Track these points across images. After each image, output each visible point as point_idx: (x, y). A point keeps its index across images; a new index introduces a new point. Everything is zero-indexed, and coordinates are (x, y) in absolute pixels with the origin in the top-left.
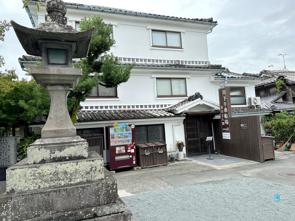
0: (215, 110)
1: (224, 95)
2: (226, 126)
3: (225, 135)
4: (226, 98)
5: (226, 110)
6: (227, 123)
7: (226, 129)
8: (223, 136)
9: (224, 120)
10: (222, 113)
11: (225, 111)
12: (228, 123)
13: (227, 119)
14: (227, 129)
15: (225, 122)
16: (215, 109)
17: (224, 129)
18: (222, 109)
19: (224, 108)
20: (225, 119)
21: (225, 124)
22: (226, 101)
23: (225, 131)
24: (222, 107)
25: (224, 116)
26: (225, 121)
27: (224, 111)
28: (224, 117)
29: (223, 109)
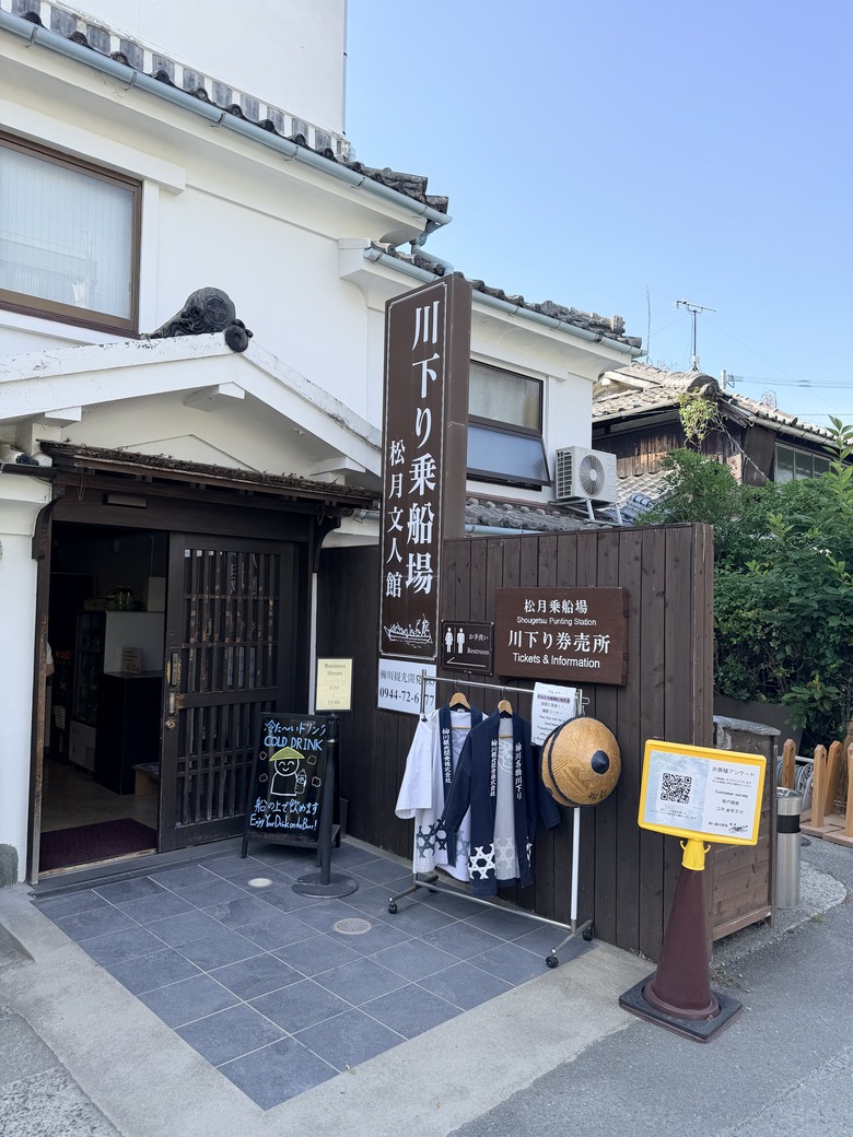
0: (349, 474)
1: (425, 350)
2: (412, 606)
3: (396, 677)
4: (434, 376)
5: (423, 473)
6: (424, 583)
7: (408, 634)
8: (383, 683)
9: (406, 560)
10: (394, 501)
11: (420, 482)
12: (434, 582)
13: (423, 548)
14: (420, 633)
15: (405, 572)
16: (348, 465)
17: (394, 631)
18: (399, 468)
19: (412, 454)
20: (408, 548)
21: (408, 592)
22: (432, 402)
23: (400, 650)
24: (397, 449)
25: (404, 520)
26: (411, 565)
27: (408, 482)
28: (406, 530)
29: (406, 469)
